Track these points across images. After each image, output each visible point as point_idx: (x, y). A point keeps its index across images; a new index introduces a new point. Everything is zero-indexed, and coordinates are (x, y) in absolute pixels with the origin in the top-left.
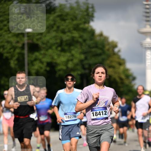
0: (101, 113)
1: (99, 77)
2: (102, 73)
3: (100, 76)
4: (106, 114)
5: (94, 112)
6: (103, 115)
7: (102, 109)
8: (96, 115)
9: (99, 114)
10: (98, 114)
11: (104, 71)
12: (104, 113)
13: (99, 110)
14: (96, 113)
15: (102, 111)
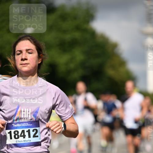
0: (26, 134)
1: (22, 60)
2: (27, 50)
3: (24, 57)
4: (37, 136)
5: (13, 131)
6: (29, 137)
7: (28, 125)
8: (17, 137)
9: (21, 136)
11: (32, 46)
12: (32, 134)
13: (23, 127)
14: (16, 133)
15: (27, 129)
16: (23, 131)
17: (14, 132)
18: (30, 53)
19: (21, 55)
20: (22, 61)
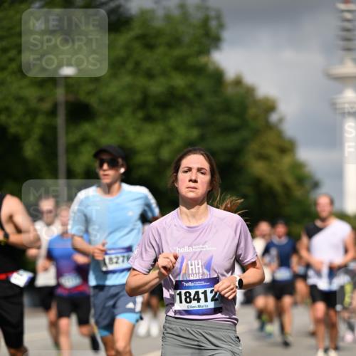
0: (202, 296)
1: (190, 181)
2: (199, 170)
3: (193, 178)
5: (183, 292)
6: (206, 300)
7: (203, 283)
8: (188, 300)
9: (194, 300)
10: (192, 297)
11: (206, 165)
12: (210, 296)
13: (196, 287)
14: (188, 295)
15: (203, 290)
16: (197, 293)
17: (186, 293)
18: (202, 173)
19: (189, 174)
20: (191, 183)
